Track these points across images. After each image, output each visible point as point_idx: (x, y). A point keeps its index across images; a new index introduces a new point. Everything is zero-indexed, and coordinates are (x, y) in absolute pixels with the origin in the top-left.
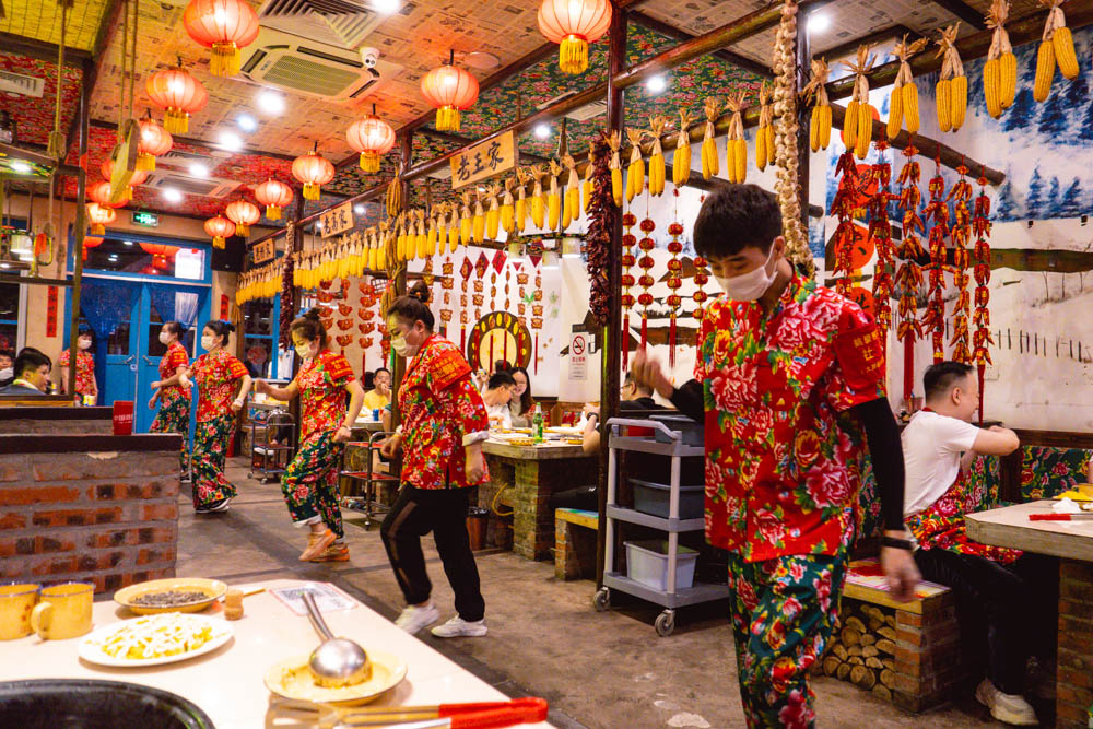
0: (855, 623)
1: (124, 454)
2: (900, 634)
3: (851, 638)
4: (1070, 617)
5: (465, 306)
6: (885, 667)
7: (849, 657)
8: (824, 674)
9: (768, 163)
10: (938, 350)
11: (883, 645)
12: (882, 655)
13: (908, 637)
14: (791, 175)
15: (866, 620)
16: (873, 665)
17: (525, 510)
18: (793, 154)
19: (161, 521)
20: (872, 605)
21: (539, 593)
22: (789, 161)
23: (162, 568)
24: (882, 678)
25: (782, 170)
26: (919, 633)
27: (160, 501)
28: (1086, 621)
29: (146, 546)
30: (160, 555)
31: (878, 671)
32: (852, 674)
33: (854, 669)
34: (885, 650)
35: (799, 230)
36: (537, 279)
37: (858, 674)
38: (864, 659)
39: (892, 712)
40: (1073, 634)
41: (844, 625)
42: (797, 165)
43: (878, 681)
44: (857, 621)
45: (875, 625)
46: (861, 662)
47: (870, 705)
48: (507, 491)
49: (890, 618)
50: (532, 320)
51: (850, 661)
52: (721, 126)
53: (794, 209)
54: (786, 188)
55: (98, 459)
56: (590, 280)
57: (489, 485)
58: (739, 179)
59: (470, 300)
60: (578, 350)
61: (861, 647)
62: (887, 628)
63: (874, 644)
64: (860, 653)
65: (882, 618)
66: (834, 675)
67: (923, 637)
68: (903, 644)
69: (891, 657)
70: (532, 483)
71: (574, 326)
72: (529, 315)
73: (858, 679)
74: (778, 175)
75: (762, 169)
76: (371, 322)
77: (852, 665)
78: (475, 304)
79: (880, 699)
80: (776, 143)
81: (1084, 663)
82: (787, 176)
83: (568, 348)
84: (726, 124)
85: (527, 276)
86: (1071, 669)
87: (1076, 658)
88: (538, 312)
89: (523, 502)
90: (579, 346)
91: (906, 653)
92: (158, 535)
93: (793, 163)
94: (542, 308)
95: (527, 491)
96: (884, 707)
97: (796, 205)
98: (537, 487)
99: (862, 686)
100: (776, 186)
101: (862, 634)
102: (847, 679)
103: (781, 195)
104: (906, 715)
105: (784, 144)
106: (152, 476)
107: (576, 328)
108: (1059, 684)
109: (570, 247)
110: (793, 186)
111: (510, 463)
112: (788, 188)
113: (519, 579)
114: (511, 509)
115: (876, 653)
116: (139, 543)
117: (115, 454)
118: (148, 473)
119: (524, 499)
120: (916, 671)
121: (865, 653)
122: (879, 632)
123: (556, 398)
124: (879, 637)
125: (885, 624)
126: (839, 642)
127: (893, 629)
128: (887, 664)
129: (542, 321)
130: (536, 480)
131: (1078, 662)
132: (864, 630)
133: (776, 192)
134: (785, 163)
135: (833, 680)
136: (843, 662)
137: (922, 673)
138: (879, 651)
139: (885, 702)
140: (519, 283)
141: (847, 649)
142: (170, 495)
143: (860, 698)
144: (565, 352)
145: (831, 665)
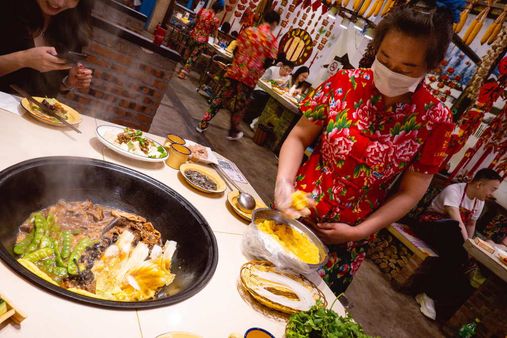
0: (394, 249)
1: (155, 54)
2: (409, 262)
3: (389, 252)
4: (481, 293)
5: (294, 23)
6: (395, 269)
7: (383, 258)
8: (370, 258)
9: (487, 42)
10: (496, 161)
11: (399, 262)
12: (397, 265)
13: (412, 265)
14: (495, 55)
15: (399, 250)
16: (391, 266)
17: (279, 131)
18: (503, 46)
19: (159, 89)
20: (404, 246)
21: (272, 169)
22: (499, 48)
23: (152, 108)
24: (391, 272)
25: (492, 51)
26: (418, 266)
27: (162, 80)
28: (486, 298)
29: (150, 97)
30: (153, 102)
31: (392, 269)
32: (381, 264)
33: (383, 263)
34: (399, 264)
35: (480, 84)
36: (332, 26)
37: (383, 266)
38: (389, 262)
39: (389, 285)
40: (477, 299)
41: (389, 246)
42: (500, 52)
43: (389, 272)
44: (395, 248)
45: (401, 253)
46: (387, 263)
47: (382, 279)
48: (275, 119)
49: (409, 255)
50: (319, 44)
51: (383, 260)
52: (476, 9)
53: (486, 73)
54: (488, 60)
55: (145, 52)
56: (366, 50)
57: (269, 112)
58: (468, 42)
59: (298, 22)
60: (332, 69)
61: (390, 257)
62: (405, 258)
63: (396, 260)
64: (389, 259)
65: (406, 253)
66: (374, 261)
67: (418, 269)
68: (408, 266)
69: (401, 268)
70: (288, 121)
71: (336, 57)
72: (319, 41)
73: (382, 267)
74: (489, 52)
75: (482, 44)
76: (244, 5)
77: (383, 262)
78: (299, 25)
79: (386, 278)
80: (499, 35)
81: (474, 309)
82: (493, 55)
83: (328, 65)
84: (479, 10)
85: (328, 22)
86: (467, 309)
87: (472, 306)
88: (324, 41)
89: (280, 127)
90: (333, 67)
91: (407, 270)
92: (156, 94)
93: (500, 50)
94: (326, 41)
95: (284, 123)
96: (387, 282)
97: (487, 71)
98: (289, 124)
99: (382, 270)
100: (484, 57)
101: (394, 253)
102: (378, 265)
103: (483, 63)
104: (394, 290)
105: (502, 38)
106: (163, 68)
107: (337, 58)
108: (459, 311)
109: (360, 23)
110: (492, 61)
111: (282, 107)
112: (490, 61)
113: (266, 159)
114: (274, 127)
115: (395, 263)
116: (148, 94)
117: (152, 52)
118: (161, 66)
119: (281, 126)
120: (407, 277)
121: (391, 260)
122: (402, 257)
123: (311, 85)
124: (400, 258)
125: (406, 256)
126: (383, 251)
127: (408, 259)
128: (397, 269)
129: (323, 47)
130: (291, 121)
131: (472, 308)
132: (396, 253)
133: (482, 59)
134: (496, 48)
135: (372, 262)
136: (380, 258)
137: (409, 279)
138: (397, 263)
139: (388, 281)
140: (323, 24)
141: (385, 255)
142: (167, 79)
143: (379, 274)
144: (326, 66)
145: (374, 257)
